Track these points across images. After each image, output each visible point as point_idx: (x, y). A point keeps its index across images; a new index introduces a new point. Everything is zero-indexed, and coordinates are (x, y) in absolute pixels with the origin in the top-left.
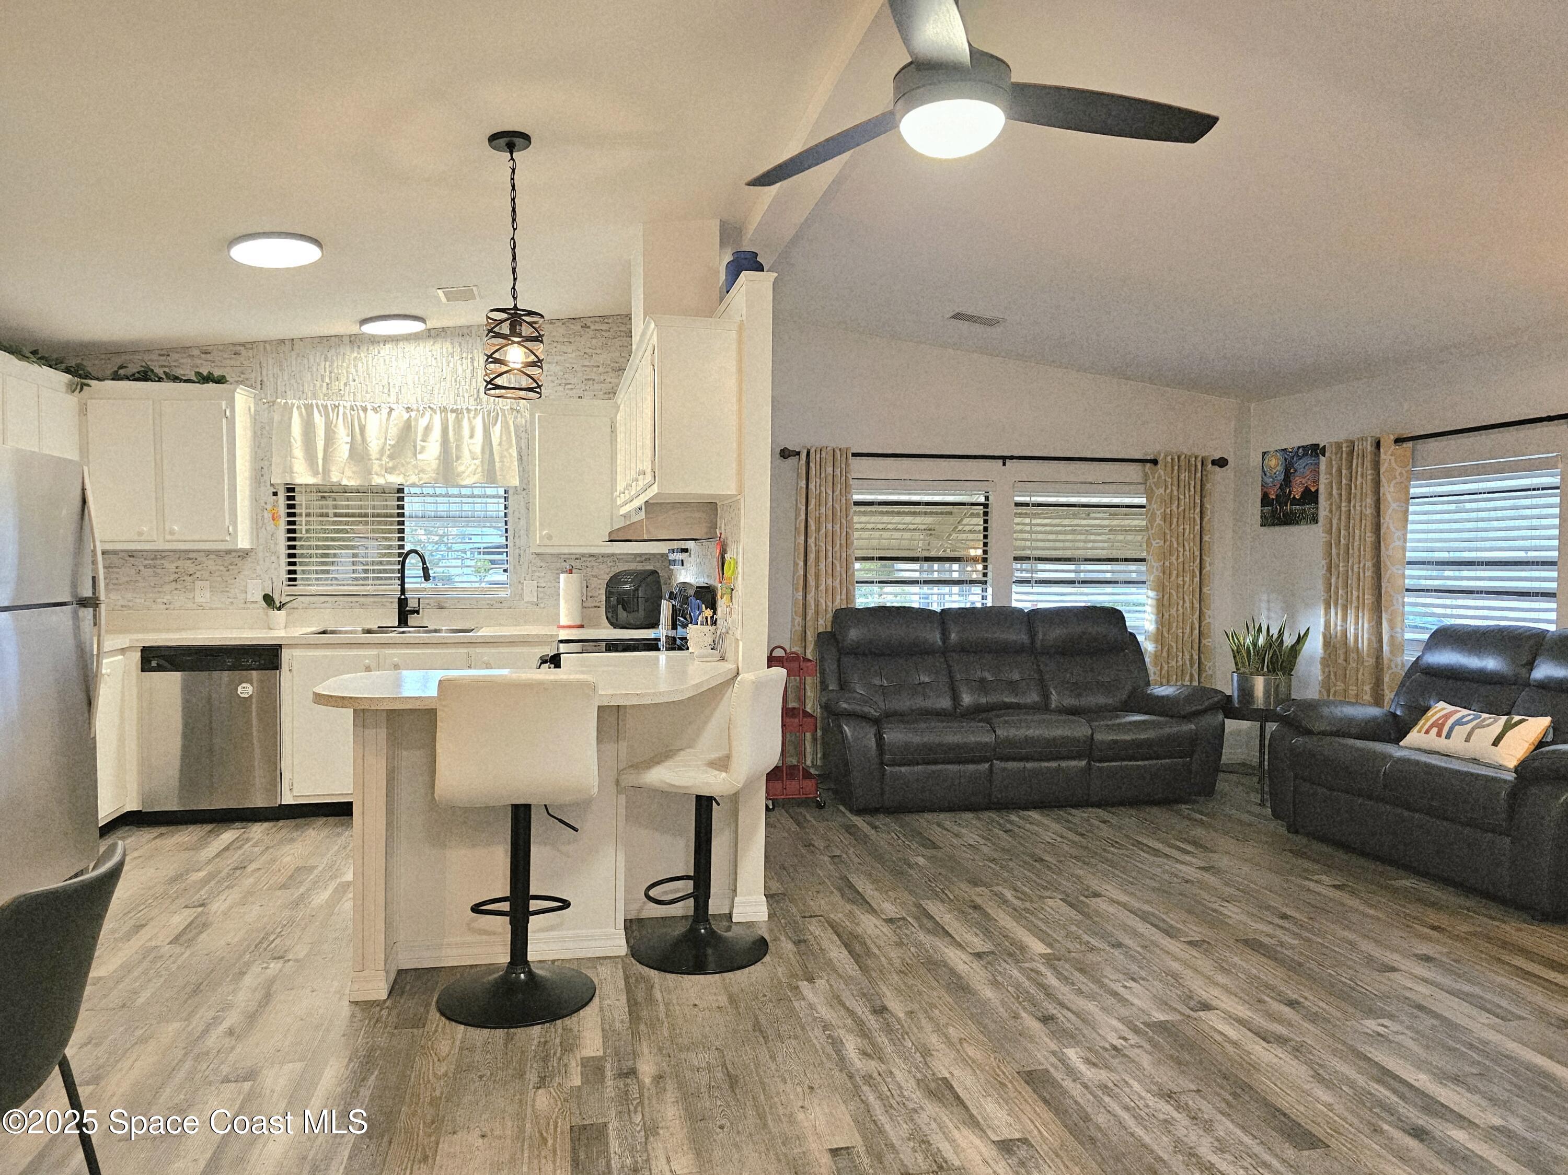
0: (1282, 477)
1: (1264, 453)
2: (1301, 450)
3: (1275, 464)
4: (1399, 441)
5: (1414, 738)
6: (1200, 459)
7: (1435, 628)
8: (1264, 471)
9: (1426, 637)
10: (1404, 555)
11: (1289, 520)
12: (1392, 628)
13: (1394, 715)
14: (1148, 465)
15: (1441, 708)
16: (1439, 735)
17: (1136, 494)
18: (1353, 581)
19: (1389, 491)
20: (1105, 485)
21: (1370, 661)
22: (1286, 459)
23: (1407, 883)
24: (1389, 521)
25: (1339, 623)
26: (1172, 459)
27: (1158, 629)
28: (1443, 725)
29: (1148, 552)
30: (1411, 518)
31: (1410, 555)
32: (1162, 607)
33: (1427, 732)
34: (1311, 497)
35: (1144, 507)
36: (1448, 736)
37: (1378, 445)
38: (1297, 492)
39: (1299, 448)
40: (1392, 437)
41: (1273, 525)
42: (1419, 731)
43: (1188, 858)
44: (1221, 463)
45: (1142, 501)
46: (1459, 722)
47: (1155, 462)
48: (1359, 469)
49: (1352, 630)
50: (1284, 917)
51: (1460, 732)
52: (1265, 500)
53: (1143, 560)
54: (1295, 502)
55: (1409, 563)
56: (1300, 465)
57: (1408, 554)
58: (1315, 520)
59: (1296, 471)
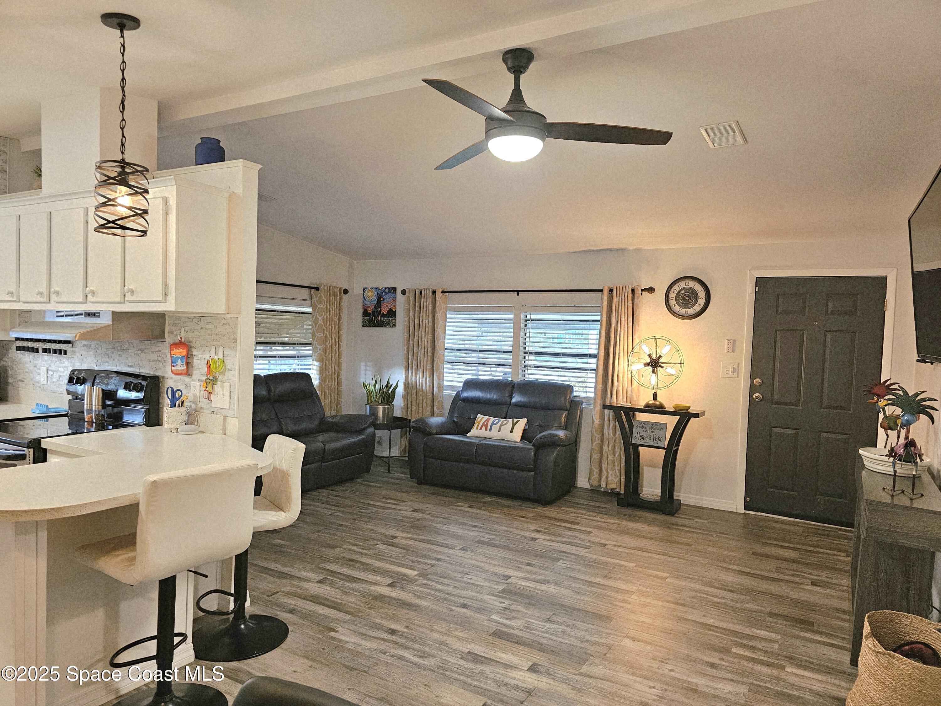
0: (376, 302)
1: (364, 289)
2: (387, 290)
3: (372, 296)
4: (443, 292)
5: (474, 432)
6: (338, 289)
7: (463, 380)
8: (364, 297)
9: (461, 385)
10: (444, 346)
11: (380, 324)
12: (439, 379)
13: (454, 421)
14: (313, 290)
15: (481, 418)
16: (486, 430)
17: (307, 307)
18: (421, 357)
19: (439, 315)
20: (291, 300)
21: (430, 396)
22: (378, 293)
23: (488, 499)
24: (439, 330)
25: (413, 378)
26: (327, 288)
27: (320, 383)
28: (487, 424)
29: (313, 339)
30: (447, 328)
31: (447, 346)
32: (322, 371)
33: (481, 429)
34: (392, 313)
35: (311, 314)
36: (490, 430)
37: (434, 292)
38: (385, 311)
39: (386, 288)
40: (441, 290)
41: (370, 326)
42: (477, 429)
43: (399, 507)
44: (346, 292)
45: (309, 310)
46: (493, 423)
47: (317, 289)
48: (425, 304)
49: (420, 381)
50: (475, 526)
51: (496, 428)
52: (365, 313)
53: (310, 344)
54: (383, 315)
55: (446, 349)
56: (388, 298)
57: (446, 345)
58: (394, 326)
59: (384, 300)
